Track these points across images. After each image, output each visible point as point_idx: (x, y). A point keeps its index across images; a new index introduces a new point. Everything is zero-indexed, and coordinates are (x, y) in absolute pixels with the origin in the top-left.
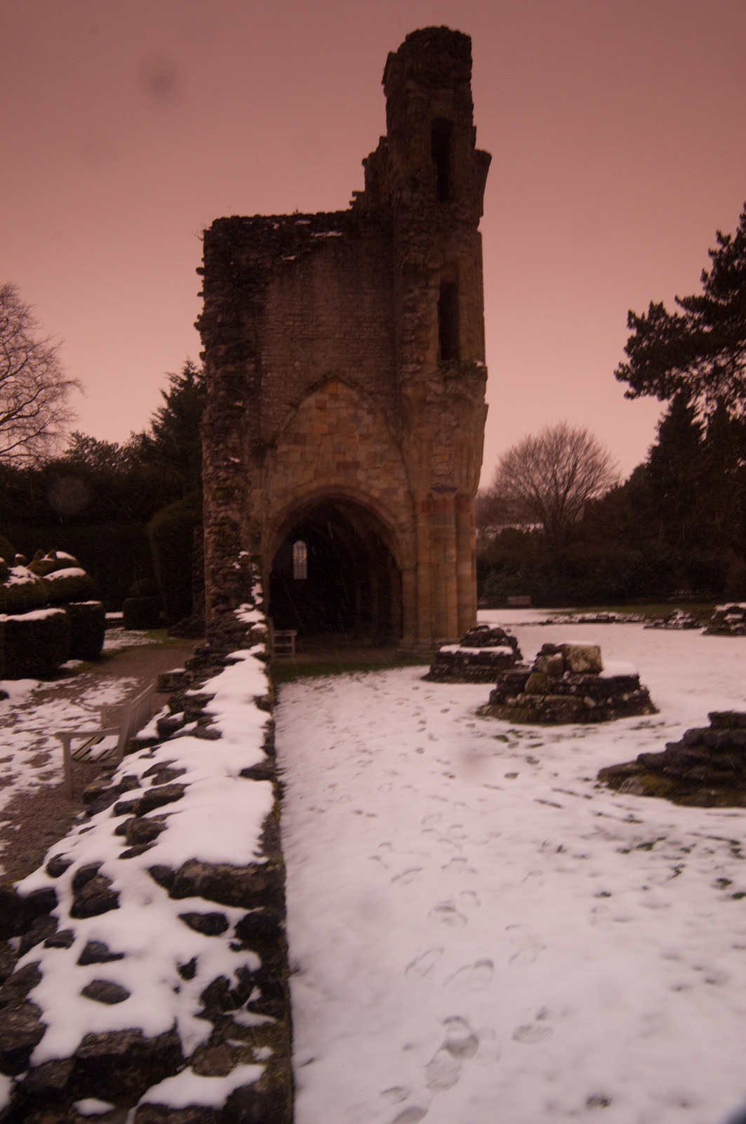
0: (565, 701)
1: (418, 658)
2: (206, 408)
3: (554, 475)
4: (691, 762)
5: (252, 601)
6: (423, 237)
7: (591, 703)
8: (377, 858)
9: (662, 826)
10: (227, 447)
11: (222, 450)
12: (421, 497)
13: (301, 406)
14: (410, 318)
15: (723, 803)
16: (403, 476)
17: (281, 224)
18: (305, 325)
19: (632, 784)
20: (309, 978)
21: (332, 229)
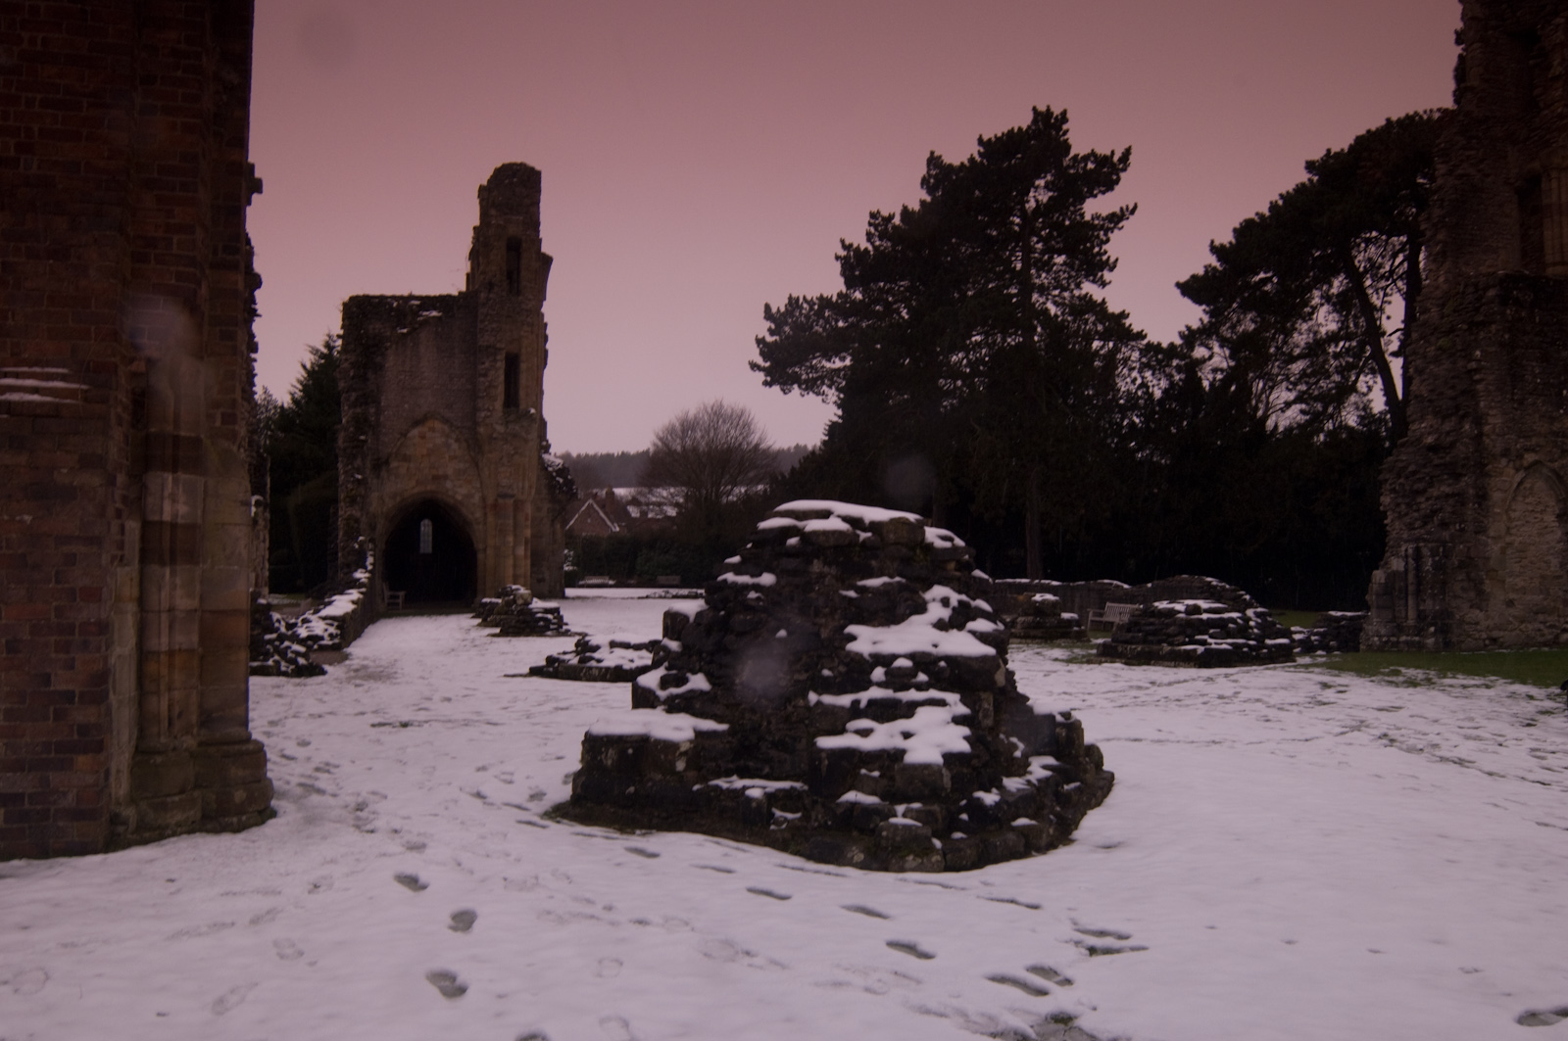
10: (355, 467)
11: (351, 470)
12: (490, 501)
13: (408, 435)
14: (484, 380)
16: (478, 485)
17: (398, 303)
18: (413, 379)
21: (435, 310)
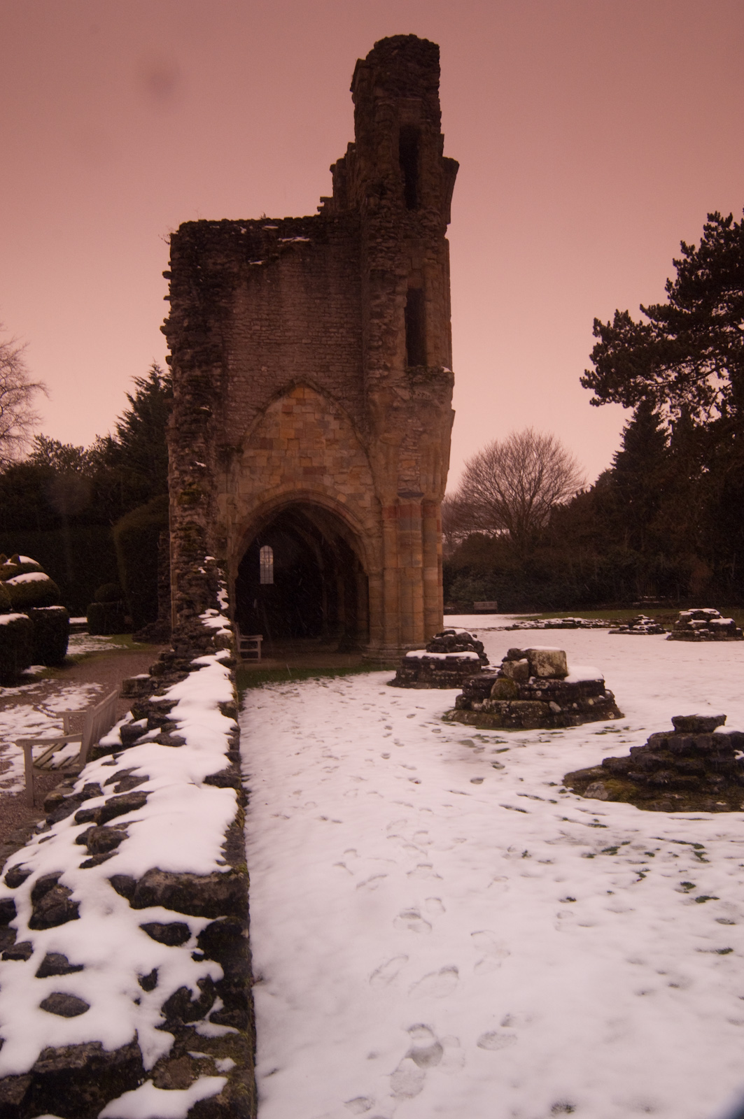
0: (530, 706)
1: (384, 663)
2: (172, 412)
3: (520, 482)
4: (656, 766)
5: (217, 606)
6: (391, 243)
7: (557, 708)
8: (342, 865)
9: (627, 831)
10: (194, 452)
11: (187, 455)
12: (388, 503)
13: (268, 411)
14: (377, 324)
15: (686, 807)
16: (369, 481)
17: (248, 229)
18: (273, 330)
19: (597, 788)
20: (273, 987)
21: (300, 236)
